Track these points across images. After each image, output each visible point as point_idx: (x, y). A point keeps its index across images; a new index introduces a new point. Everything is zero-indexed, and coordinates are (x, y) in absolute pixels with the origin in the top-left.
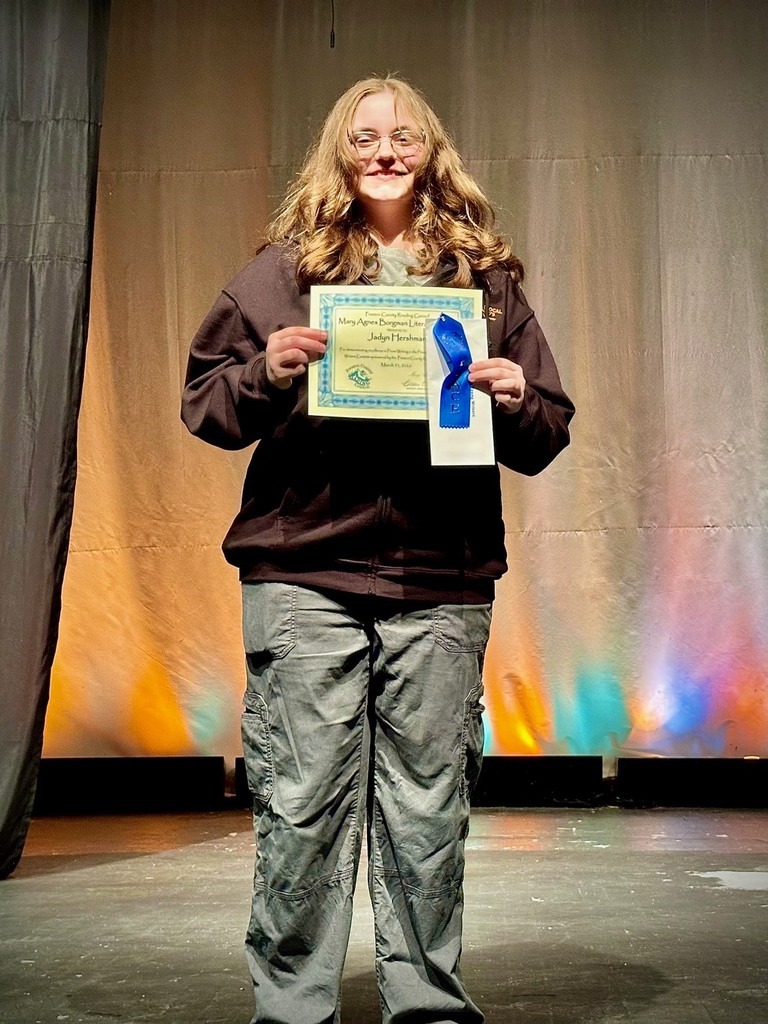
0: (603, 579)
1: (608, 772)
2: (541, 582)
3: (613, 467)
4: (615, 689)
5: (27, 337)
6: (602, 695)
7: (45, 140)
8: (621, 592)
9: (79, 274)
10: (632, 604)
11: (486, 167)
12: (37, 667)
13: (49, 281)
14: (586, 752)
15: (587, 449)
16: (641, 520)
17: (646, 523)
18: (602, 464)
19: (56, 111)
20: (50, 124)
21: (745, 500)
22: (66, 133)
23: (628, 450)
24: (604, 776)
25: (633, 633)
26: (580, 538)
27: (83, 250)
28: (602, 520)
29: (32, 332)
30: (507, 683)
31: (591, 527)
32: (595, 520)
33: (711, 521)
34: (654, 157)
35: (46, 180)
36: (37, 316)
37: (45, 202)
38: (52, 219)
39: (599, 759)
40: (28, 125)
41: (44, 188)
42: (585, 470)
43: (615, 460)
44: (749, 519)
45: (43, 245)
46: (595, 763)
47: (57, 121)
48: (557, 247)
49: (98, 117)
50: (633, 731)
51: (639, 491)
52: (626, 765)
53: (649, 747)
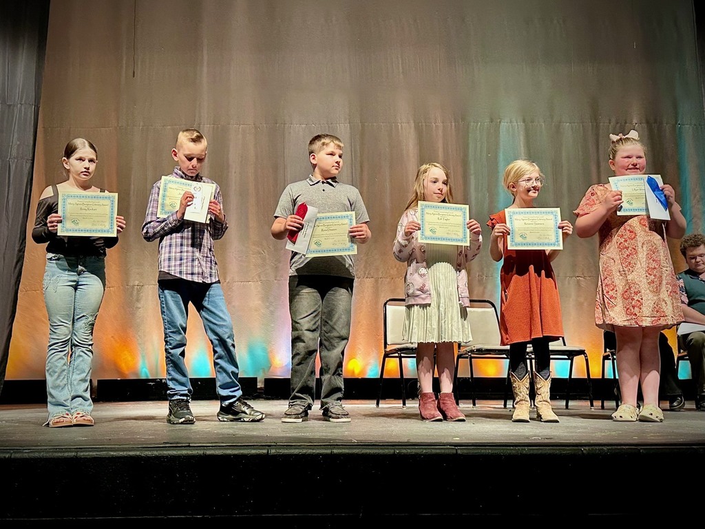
0: (260, 302)
1: (260, 385)
2: (233, 304)
3: (264, 254)
4: (265, 350)
6: (259, 352)
7: (16, 111)
8: (268, 308)
9: (29, 165)
10: (272, 313)
12: (7, 323)
13: (16, 167)
14: (251, 376)
15: (254, 247)
16: (276, 277)
17: (278, 278)
18: (260, 253)
19: (22, 100)
20: (19, 106)
22: (25, 109)
23: (271, 247)
24: (258, 387)
25: (272, 325)
26: (250, 285)
27: (31, 156)
28: (260, 277)
31: (255, 280)
32: (257, 277)
34: (283, 125)
35: (16, 127)
36: (11, 181)
37: (16, 136)
38: (18, 143)
39: (256, 378)
40: (10, 106)
41: (16, 130)
42: (253, 256)
43: (265, 251)
45: (14, 152)
46: (254, 380)
47: (22, 104)
48: (241, 162)
49: (39, 103)
50: (272, 368)
51: (276, 265)
52: (267, 381)
53: (279, 374)
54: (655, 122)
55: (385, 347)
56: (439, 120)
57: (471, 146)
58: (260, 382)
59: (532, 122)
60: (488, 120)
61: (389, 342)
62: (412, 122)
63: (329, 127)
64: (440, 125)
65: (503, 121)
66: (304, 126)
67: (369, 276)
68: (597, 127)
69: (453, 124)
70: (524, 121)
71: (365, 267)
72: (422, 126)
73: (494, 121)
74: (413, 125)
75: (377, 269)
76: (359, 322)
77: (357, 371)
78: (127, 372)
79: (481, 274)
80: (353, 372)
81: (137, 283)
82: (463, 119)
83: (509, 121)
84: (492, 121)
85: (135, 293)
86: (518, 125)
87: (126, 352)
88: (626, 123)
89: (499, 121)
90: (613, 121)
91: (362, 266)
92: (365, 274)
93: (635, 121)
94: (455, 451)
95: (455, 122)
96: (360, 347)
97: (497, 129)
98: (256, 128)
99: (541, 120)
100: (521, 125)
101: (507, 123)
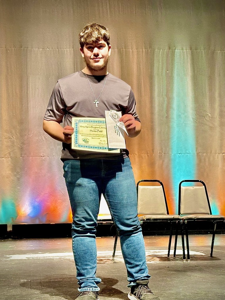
0: (10, 172)
1: (9, 229)
3: (13, 139)
4: (13, 204)
6: (9, 206)
8: (15, 176)
10: (18, 179)
14: (3, 223)
15: (6, 134)
16: (21, 154)
17: (23, 156)
18: (10, 138)
21: (53, 149)
23: (18, 134)
24: (8, 230)
25: (19, 188)
26: (3, 160)
28: (10, 155)
31: (7, 157)
32: (8, 155)
33: (43, 155)
34: (26, 48)
42: (5, 140)
43: (14, 137)
44: (54, 154)
46: (5, 226)
50: (18, 217)
51: (21, 146)
52: (14, 226)
53: (23, 221)
56: (134, 47)
57: (156, 65)
58: (9, 227)
59: (196, 49)
60: (167, 48)
62: (116, 48)
63: (59, 51)
65: (177, 48)
66: (41, 49)
69: (144, 50)
70: (191, 49)
72: (123, 51)
73: (171, 48)
79: (161, 152)
82: (150, 47)
84: (170, 48)
86: (187, 52)
89: (174, 48)
95: (145, 49)
97: (173, 54)
98: (7, 50)
99: (202, 48)
100: (189, 51)
101: (180, 50)
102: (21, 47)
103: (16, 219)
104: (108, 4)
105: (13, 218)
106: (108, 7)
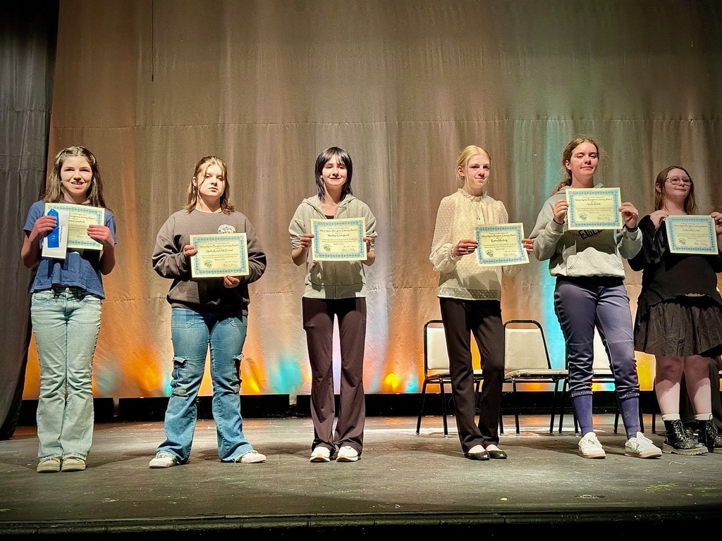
0: (291, 315)
1: (292, 402)
2: (263, 317)
4: (297, 364)
5: (18, 203)
6: (291, 368)
7: (26, 119)
9: (41, 177)
11: (236, 127)
12: (22, 347)
13: (27, 180)
14: (283, 393)
15: (284, 256)
19: (31, 107)
20: (28, 113)
22: (35, 116)
24: (291, 404)
26: (281, 296)
27: (43, 167)
28: (291, 288)
29: (20, 202)
30: (247, 362)
31: (286, 291)
32: (287, 288)
34: (314, 124)
35: (26, 136)
36: (22, 195)
37: (26, 146)
38: (29, 153)
39: (288, 396)
40: (18, 112)
41: (26, 139)
42: (283, 265)
45: (25, 165)
46: (286, 397)
47: (31, 111)
48: (270, 164)
49: (50, 109)
50: (304, 383)
52: (300, 398)
54: (712, 118)
55: (426, 372)
56: (482, 117)
57: (516, 146)
58: (292, 398)
59: (581, 118)
60: (534, 118)
61: (430, 366)
62: (452, 119)
63: (364, 126)
64: (482, 122)
65: (550, 117)
66: (336, 125)
67: (407, 286)
68: (651, 123)
69: (497, 122)
70: (573, 118)
71: (403, 276)
72: (463, 123)
73: (541, 117)
74: (453, 122)
75: (416, 279)
76: (397, 335)
77: (395, 386)
78: (150, 390)
79: (525, 282)
80: (391, 386)
81: (159, 295)
82: (507, 116)
83: (556, 118)
84: (538, 117)
85: (157, 305)
86: (566, 123)
87: (149, 369)
88: (681, 119)
89: (546, 117)
90: (668, 117)
91: (400, 275)
92: (403, 283)
93: (690, 117)
94: (502, 521)
95: (499, 119)
96: (399, 361)
97: (544, 127)
98: (285, 127)
99: (591, 116)
100: (570, 122)
101: (555, 120)
102: (307, 122)
103: (301, 387)
104: (440, 51)
105: (296, 387)
106: (440, 54)
